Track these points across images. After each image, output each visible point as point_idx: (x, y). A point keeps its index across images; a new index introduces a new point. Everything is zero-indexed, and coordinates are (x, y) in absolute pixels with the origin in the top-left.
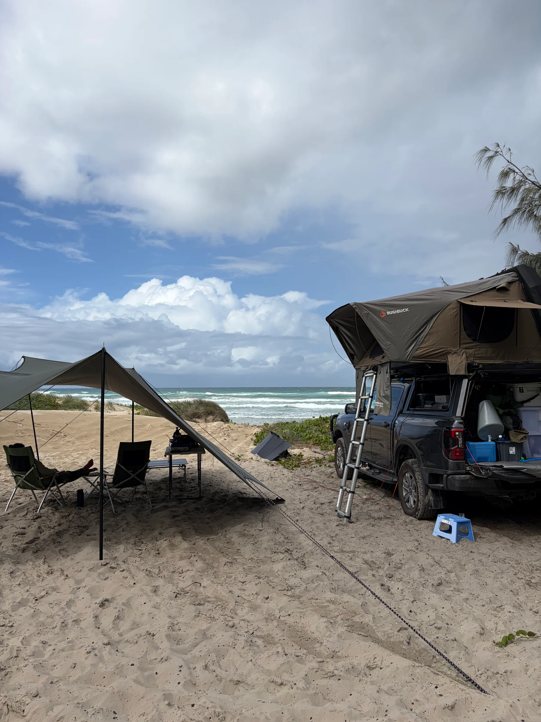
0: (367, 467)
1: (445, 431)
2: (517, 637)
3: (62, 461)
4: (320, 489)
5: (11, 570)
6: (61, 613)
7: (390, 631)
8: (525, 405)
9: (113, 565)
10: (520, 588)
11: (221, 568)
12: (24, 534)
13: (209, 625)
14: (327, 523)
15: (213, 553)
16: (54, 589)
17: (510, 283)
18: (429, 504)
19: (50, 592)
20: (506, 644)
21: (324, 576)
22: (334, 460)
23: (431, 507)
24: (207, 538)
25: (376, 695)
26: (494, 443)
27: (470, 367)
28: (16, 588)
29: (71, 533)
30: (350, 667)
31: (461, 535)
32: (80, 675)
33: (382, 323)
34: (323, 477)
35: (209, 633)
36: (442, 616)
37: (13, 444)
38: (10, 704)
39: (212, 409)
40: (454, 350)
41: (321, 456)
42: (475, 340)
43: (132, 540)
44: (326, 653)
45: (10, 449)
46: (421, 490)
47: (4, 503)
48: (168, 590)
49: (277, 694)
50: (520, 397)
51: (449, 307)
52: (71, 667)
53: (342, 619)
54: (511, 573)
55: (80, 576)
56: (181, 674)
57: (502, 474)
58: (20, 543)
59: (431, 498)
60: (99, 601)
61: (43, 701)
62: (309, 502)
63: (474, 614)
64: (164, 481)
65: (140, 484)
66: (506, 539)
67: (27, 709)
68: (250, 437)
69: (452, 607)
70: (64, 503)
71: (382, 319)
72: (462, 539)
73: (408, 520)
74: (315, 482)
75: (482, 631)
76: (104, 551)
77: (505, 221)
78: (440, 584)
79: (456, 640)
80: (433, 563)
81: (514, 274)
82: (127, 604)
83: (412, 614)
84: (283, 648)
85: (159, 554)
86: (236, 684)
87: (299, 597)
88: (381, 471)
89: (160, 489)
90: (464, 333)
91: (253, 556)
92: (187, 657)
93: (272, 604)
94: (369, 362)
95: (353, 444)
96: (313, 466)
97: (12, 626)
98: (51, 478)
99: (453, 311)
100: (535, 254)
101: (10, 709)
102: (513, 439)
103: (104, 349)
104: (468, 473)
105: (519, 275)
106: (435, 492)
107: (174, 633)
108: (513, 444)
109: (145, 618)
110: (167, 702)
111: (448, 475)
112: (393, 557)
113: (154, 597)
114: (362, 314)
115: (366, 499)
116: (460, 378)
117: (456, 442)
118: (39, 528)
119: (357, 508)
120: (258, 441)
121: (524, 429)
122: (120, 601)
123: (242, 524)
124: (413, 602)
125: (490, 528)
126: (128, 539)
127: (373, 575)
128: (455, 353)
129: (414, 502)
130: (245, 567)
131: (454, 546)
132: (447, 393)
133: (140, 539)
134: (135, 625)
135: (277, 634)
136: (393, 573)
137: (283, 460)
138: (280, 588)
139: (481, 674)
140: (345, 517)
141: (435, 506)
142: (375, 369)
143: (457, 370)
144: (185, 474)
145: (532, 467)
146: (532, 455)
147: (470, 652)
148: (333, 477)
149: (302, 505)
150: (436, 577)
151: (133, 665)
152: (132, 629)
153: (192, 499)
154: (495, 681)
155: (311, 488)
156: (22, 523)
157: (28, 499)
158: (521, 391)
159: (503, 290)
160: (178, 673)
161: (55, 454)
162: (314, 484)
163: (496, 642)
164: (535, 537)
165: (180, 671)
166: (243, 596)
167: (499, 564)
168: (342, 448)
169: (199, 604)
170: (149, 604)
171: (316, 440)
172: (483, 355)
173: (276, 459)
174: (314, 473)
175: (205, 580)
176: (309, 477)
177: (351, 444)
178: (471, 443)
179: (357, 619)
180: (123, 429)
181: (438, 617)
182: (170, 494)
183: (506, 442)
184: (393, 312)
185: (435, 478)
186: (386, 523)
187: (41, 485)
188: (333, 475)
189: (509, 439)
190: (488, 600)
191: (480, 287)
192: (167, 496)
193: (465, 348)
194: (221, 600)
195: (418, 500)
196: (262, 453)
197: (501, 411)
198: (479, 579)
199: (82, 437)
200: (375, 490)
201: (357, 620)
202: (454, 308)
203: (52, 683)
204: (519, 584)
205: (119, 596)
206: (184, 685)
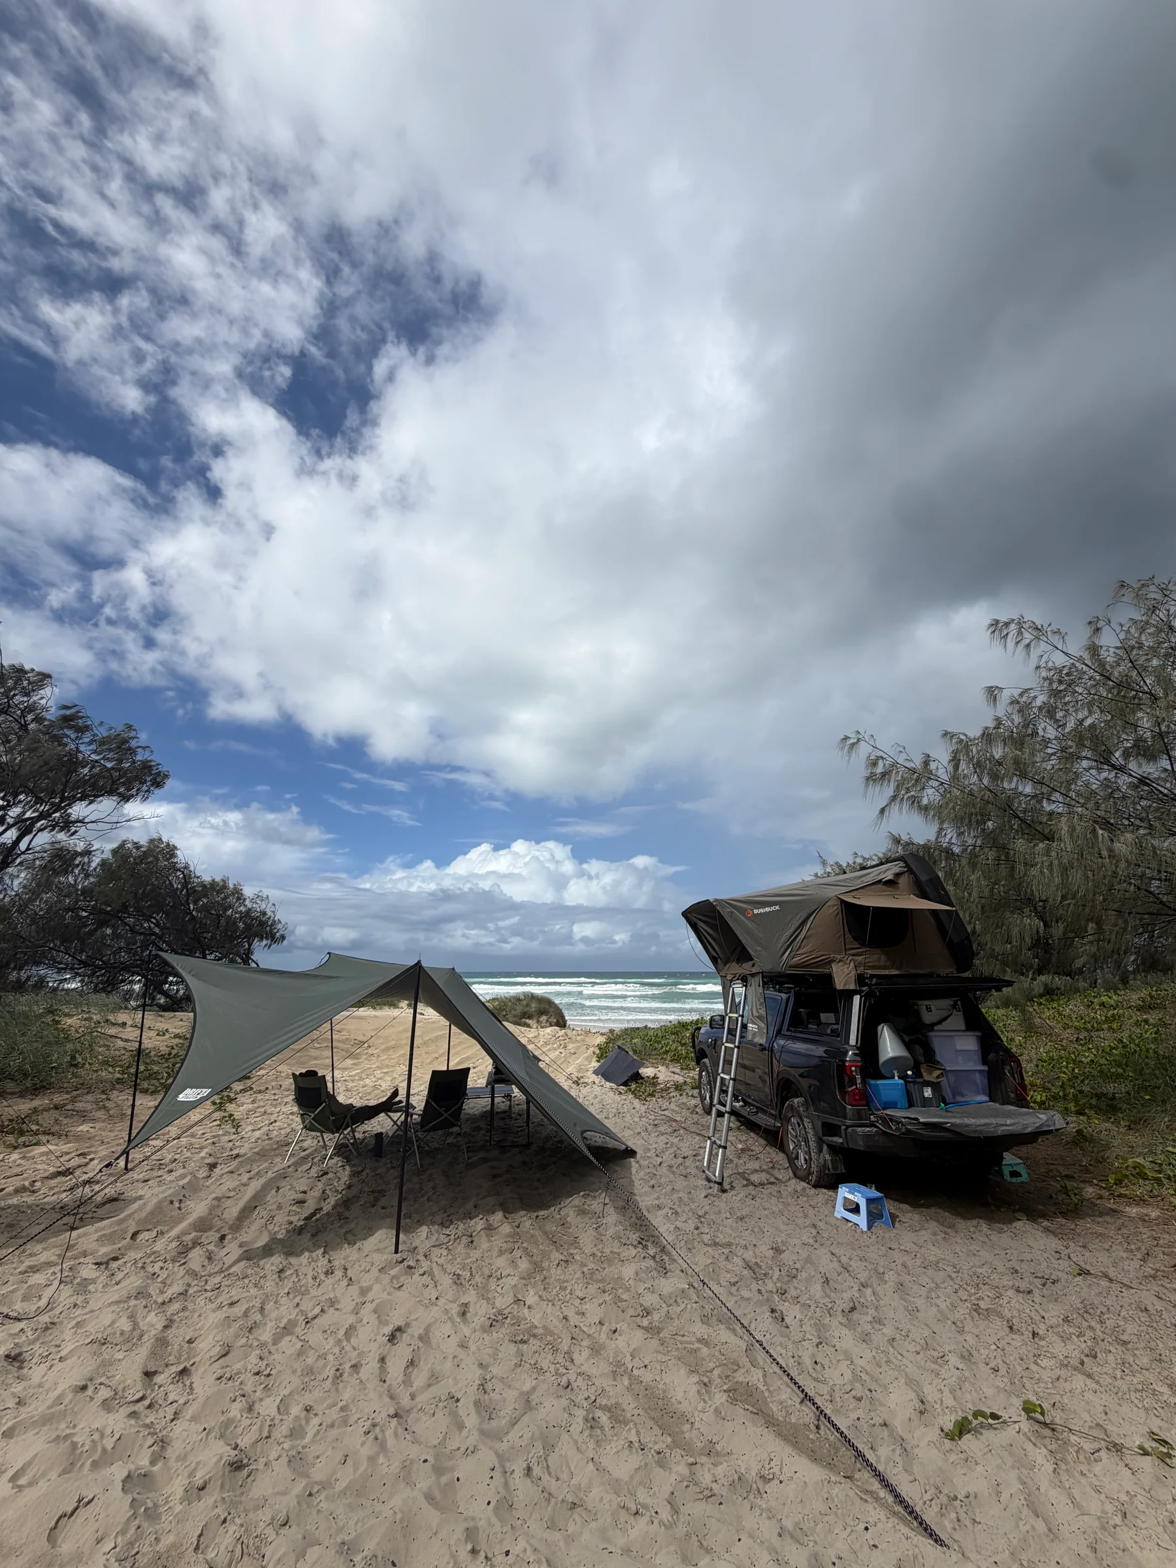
0: (741, 1103)
1: (838, 1065)
2: (975, 1422)
3: (361, 1083)
4: (682, 1131)
5: (281, 1267)
6: (336, 1350)
7: (790, 1402)
8: (936, 1028)
9: (412, 1263)
10: (965, 1319)
11: (553, 1271)
12: (304, 1202)
13: (534, 1382)
14: (693, 1191)
15: (542, 1244)
16: (332, 1303)
17: (898, 875)
18: (825, 1166)
19: (326, 1308)
20: (961, 1434)
21: (692, 1290)
22: (698, 1086)
23: (829, 1170)
24: (536, 1214)
25: (776, 1541)
26: (902, 1082)
27: (861, 979)
28: (284, 1299)
29: (362, 1202)
30: (736, 1477)
31: (873, 1217)
32: (351, 1477)
33: (750, 925)
34: (686, 1113)
35: (534, 1398)
36: (861, 1374)
37: (304, 1071)
38: (245, 1541)
39: (547, 1007)
40: (839, 957)
41: (681, 1079)
42: (863, 945)
43: (438, 1218)
44: (699, 1444)
45: (299, 1079)
46: (813, 1144)
47: (286, 1149)
48: (481, 1311)
49: (630, 1532)
50: (927, 1018)
51: (828, 904)
52: (340, 1463)
53: (720, 1377)
54: (950, 1290)
55: (367, 1279)
56: (493, 1483)
57: (920, 1131)
58: (297, 1217)
59: (828, 1157)
60: (388, 1330)
61: (293, 1533)
62: (667, 1153)
63: (907, 1370)
64: (484, 1115)
65: (453, 1125)
66: (933, 1225)
67: (268, 1551)
68: (592, 1049)
69: (874, 1357)
70: (357, 1149)
71: (748, 918)
72: (876, 1224)
73: (799, 1189)
74: (675, 1121)
75: (922, 1407)
76: (401, 1236)
77: (882, 811)
78: (853, 1309)
79: (885, 1424)
80: (840, 1269)
81: (902, 864)
82: (424, 1338)
83: (818, 1367)
84: (638, 1433)
85: (472, 1242)
86: (571, 1509)
87: (659, 1330)
88: (759, 1110)
89: (478, 1129)
90: (848, 936)
91: (595, 1250)
92: (503, 1446)
93: (621, 1342)
94: (735, 968)
95: (722, 1078)
96: (671, 1095)
97: (269, 1375)
98: (346, 1117)
99: (832, 909)
100: (922, 843)
101: (245, 1551)
102: (926, 1077)
103: (419, 962)
104: (872, 1125)
105: (907, 866)
106: (833, 1148)
107: (486, 1397)
108: (928, 1084)
109: (448, 1365)
110: (469, 1547)
111: (848, 1127)
112: (783, 1256)
113: (462, 1326)
114: (725, 912)
115: (742, 1150)
116: (849, 994)
117: (853, 1081)
118: (324, 1192)
119: (730, 1166)
120: (602, 1055)
121: (938, 1063)
122: (416, 1330)
123: (582, 1194)
124: (817, 1346)
125: (911, 1205)
126: (432, 1214)
127: (759, 1291)
128: (840, 961)
129: (805, 1159)
130: (585, 1269)
131: (865, 1236)
132: (835, 1010)
133: (448, 1216)
134: (434, 1378)
135: (630, 1405)
136: (785, 1287)
137: (633, 1086)
138: (631, 1312)
139: (931, 1500)
140: (715, 1182)
141: (833, 1168)
142: (744, 980)
143: (845, 985)
144: (510, 1106)
145: (958, 1121)
146: (954, 1096)
147: (908, 1448)
148: (697, 1113)
149: (659, 1160)
150: (847, 1296)
151: (425, 1461)
152: (429, 1386)
153: (517, 1146)
154: (953, 1515)
155: (669, 1130)
156: (302, 1185)
157: (315, 1142)
158: (929, 1009)
159: (891, 883)
160: (489, 1481)
161: (354, 1073)
162: (674, 1124)
163: (946, 1430)
164: (975, 1222)
165: (492, 1477)
166: (582, 1325)
167: (930, 1272)
168: (708, 1073)
169: (523, 1342)
170: (454, 1340)
171: (674, 1055)
172: (876, 963)
173: (625, 1084)
174: (673, 1106)
175: (532, 1292)
176: (666, 1113)
177: (719, 1078)
178: (872, 1082)
179: (740, 1377)
180: (437, 1038)
181: (856, 1377)
182: (491, 1138)
183: (918, 1080)
184: (761, 911)
185: (830, 1129)
186: (771, 1194)
187: (332, 1127)
188: (697, 1110)
189: (922, 1076)
190: (923, 1341)
191: (863, 879)
192: (486, 1141)
193: (853, 955)
194: (552, 1334)
195: (811, 1159)
196: (605, 1073)
197: (907, 1039)
198: (905, 1300)
199: (388, 1049)
200: (752, 1134)
201: (741, 1379)
202: (834, 905)
203: (310, 1495)
204: (963, 1311)
205: (416, 1320)
206: (496, 1509)
